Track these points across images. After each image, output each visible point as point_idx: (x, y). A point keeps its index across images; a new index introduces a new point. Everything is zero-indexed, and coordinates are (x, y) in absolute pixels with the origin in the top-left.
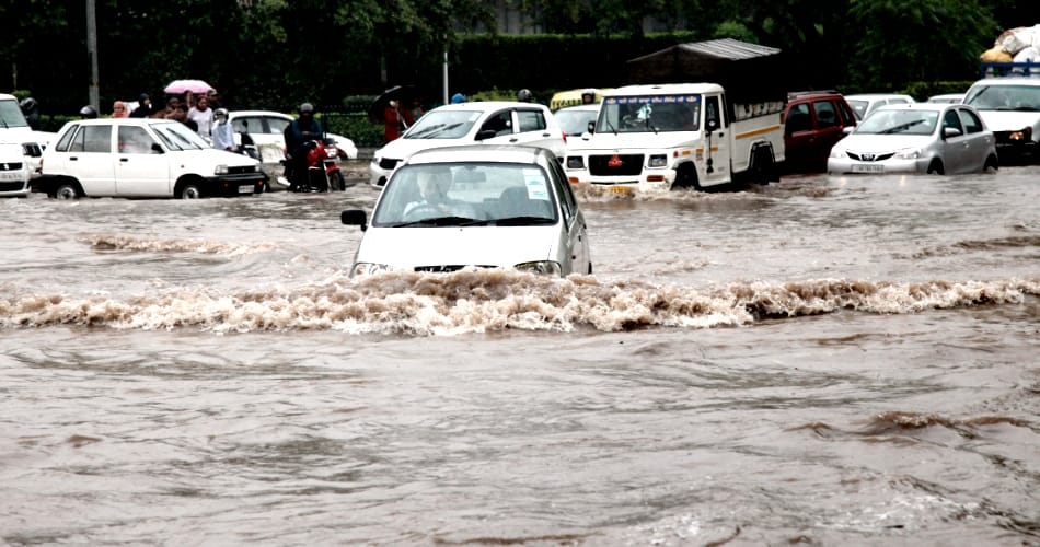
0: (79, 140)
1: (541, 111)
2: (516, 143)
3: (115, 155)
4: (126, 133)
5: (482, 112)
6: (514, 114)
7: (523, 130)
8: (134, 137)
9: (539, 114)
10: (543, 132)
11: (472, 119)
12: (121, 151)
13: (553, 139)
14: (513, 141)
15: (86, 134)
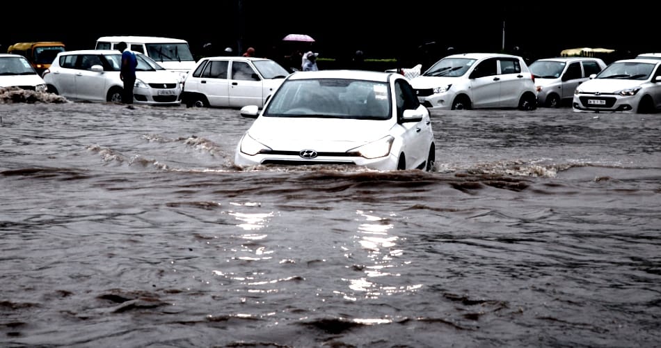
0: (208, 71)
1: (518, 60)
2: (498, 81)
3: (229, 81)
4: (236, 66)
5: (476, 60)
6: (498, 63)
7: (503, 73)
8: (242, 69)
9: (516, 63)
10: (517, 74)
11: (469, 64)
12: (233, 78)
13: (524, 80)
14: (496, 79)
15: (213, 66)
